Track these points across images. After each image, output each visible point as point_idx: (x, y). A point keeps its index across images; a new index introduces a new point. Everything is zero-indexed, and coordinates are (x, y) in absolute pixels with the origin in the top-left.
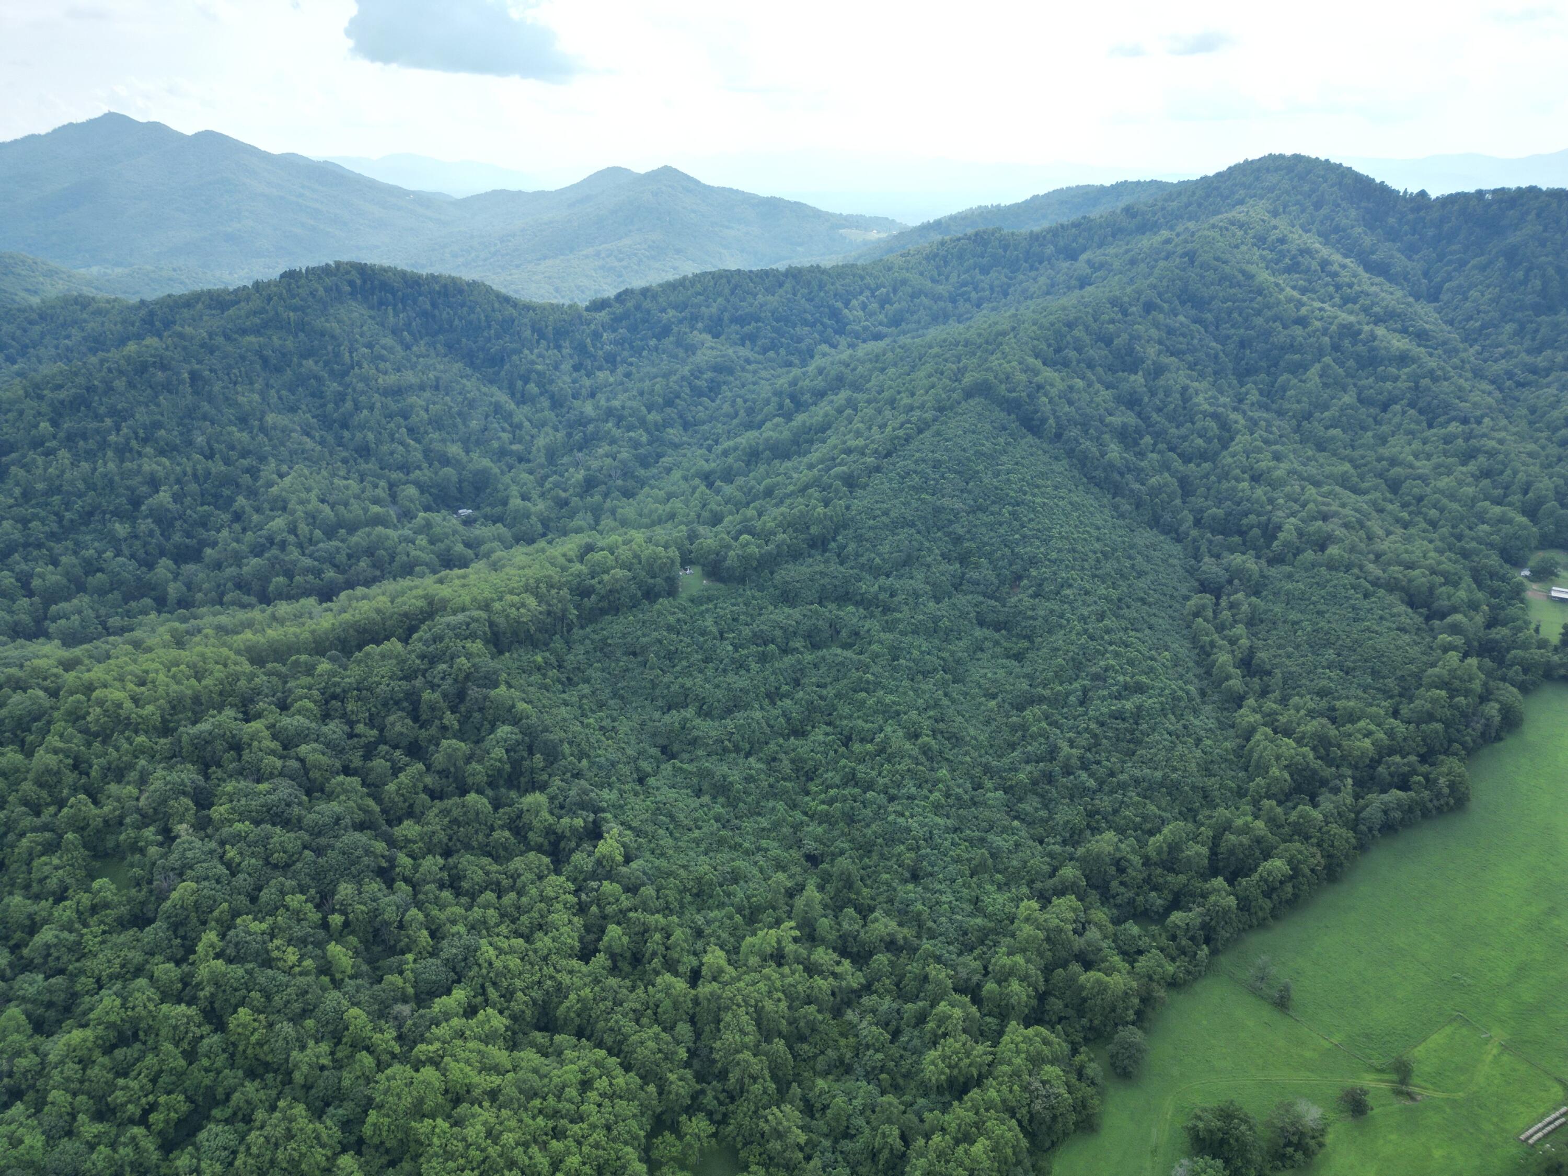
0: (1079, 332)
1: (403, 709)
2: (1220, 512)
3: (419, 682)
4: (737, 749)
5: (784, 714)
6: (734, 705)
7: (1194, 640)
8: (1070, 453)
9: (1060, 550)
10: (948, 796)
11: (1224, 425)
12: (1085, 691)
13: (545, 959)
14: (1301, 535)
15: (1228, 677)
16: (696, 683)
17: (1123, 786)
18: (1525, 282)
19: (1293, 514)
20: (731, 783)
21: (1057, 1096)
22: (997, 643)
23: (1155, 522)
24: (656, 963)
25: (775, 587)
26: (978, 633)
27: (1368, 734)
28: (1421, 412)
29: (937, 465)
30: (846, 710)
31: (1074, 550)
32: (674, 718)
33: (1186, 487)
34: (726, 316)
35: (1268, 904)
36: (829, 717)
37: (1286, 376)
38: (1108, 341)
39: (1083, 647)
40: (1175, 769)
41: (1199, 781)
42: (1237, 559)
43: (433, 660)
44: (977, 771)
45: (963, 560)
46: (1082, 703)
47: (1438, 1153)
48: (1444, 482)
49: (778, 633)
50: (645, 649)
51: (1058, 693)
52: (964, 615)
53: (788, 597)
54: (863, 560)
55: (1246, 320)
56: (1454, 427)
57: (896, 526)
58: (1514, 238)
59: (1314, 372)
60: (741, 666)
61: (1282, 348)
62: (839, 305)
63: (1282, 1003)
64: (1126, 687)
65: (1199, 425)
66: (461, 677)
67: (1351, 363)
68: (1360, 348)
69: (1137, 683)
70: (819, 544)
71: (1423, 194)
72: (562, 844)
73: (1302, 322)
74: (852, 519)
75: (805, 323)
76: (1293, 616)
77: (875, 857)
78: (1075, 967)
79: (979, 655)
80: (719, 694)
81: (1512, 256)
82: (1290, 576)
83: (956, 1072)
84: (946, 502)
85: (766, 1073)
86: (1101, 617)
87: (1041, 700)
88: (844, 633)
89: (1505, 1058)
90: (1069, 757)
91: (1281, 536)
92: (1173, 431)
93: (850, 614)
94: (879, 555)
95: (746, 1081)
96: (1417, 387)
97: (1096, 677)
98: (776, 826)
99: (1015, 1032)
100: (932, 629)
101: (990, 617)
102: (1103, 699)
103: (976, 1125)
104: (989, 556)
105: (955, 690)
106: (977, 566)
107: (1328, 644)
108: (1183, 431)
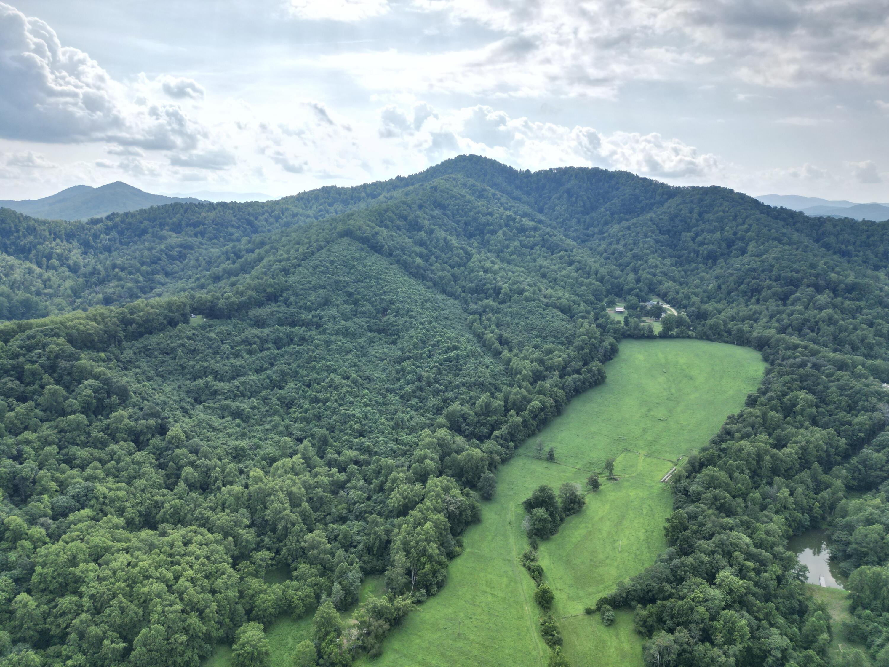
0: (389, 214)
1: (11, 376)
2: (473, 285)
3: (22, 359)
4: (243, 395)
5: (268, 377)
6: (237, 373)
7: (474, 334)
8: (398, 262)
9: (404, 297)
10: (370, 401)
11: (466, 252)
12: (430, 351)
14: (511, 290)
15: (494, 344)
16: (213, 364)
17: (458, 387)
18: (576, 202)
19: (506, 283)
20: (243, 410)
21: (460, 501)
22: (380, 339)
23: (444, 292)
25: (251, 320)
26: (369, 334)
27: (560, 356)
28: (547, 248)
29: (332, 262)
30: (305, 373)
31: (410, 298)
32: (200, 382)
33: (455, 278)
34: (183, 223)
35: (535, 423)
36: (295, 375)
37: (488, 235)
38: (405, 218)
39: (424, 334)
40: (480, 377)
41: (493, 381)
42: (486, 301)
43: (30, 349)
44: (383, 391)
45: (355, 303)
46: (430, 357)
48: (564, 272)
49: (256, 339)
50: (174, 350)
51: (417, 354)
52: (361, 327)
53: (259, 323)
54: (301, 303)
55: (466, 213)
56: (562, 253)
57: (315, 288)
58: (569, 186)
59: (500, 232)
60: (237, 355)
61: (484, 225)
62: (251, 218)
63: (551, 458)
64: (448, 348)
65: (455, 252)
66: (52, 356)
67: (514, 231)
68: (516, 224)
69: (454, 346)
70: (273, 298)
71: (528, 170)
72: (141, 438)
73: (491, 214)
74: (290, 286)
75: (233, 226)
76: (516, 321)
77: (337, 432)
78: (454, 454)
79: (372, 344)
80: (226, 368)
81: (568, 192)
82: (510, 307)
83: (407, 500)
84: (341, 278)
85: (300, 520)
86: (430, 322)
87: (409, 358)
88: (296, 339)
90: (428, 378)
91: (502, 291)
92: (443, 255)
93: (298, 330)
94: (310, 301)
95: (289, 526)
96: (543, 239)
97: (433, 346)
98: (275, 427)
99: (432, 481)
100: (346, 333)
101: (375, 327)
102: (440, 354)
103: (424, 518)
104: (368, 300)
105: (364, 359)
106: (363, 306)
107: (533, 329)
108: (448, 255)
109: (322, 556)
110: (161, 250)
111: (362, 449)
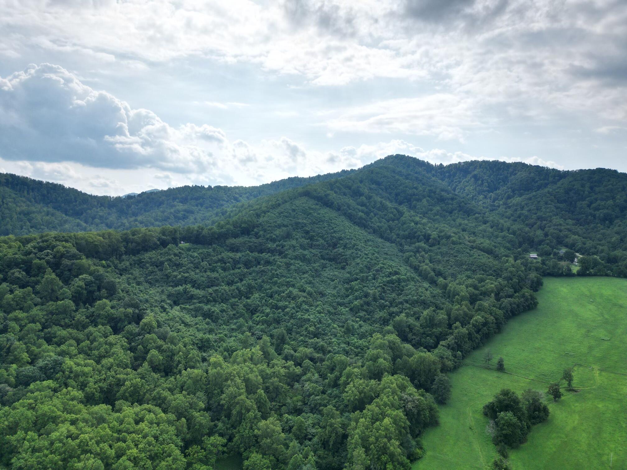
0: (338, 184)
1: (20, 268)
2: (407, 233)
3: (32, 256)
4: (215, 301)
5: (237, 288)
6: (212, 283)
7: (411, 266)
8: (345, 214)
9: (350, 236)
10: (323, 309)
11: (398, 211)
12: (374, 275)
13: (109, 369)
14: (439, 237)
15: (430, 273)
16: (192, 275)
17: (401, 303)
18: (482, 184)
19: (434, 231)
20: (213, 312)
22: (331, 265)
23: (382, 237)
24: (181, 366)
25: (227, 246)
26: (322, 261)
27: (492, 284)
28: (464, 212)
29: (294, 210)
30: (268, 287)
31: (356, 237)
32: (180, 288)
33: (391, 229)
35: (479, 336)
36: (260, 288)
37: (415, 202)
38: (350, 188)
39: (368, 262)
40: (421, 296)
41: (432, 300)
42: (417, 244)
43: (41, 249)
44: (335, 304)
45: (311, 238)
46: (374, 279)
47: (600, 406)
48: (480, 228)
49: (230, 260)
50: (162, 263)
51: (363, 276)
52: (315, 255)
53: (234, 249)
54: (268, 236)
55: (396, 187)
56: (477, 215)
57: (279, 226)
58: (475, 172)
59: (424, 201)
60: (213, 270)
61: (411, 195)
63: (500, 368)
64: (390, 273)
65: (390, 211)
66: (59, 254)
67: (436, 200)
68: (437, 196)
69: (395, 271)
70: (246, 231)
71: (441, 164)
72: (119, 325)
73: (416, 188)
74: (260, 224)
76: (446, 259)
77: (293, 334)
78: (405, 357)
79: (325, 269)
80: (204, 279)
81: (475, 177)
82: (439, 248)
83: (362, 395)
84: (300, 221)
85: (255, 406)
86: (374, 254)
87: (356, 279)
88: (262, 262)
89: (603, 373)
90: (374, 295)
91: (432, 237)
92: (380, 213)
93: (265, 255)
94: (275, 235)
95: (243, 411)
96: (460, 206)
97: (377, 271)
98: (240, 327)
99: (387, 378)
100: (303, 259)
101: (327, 256)
102: (383, 277)
103: (381, 414)
104: (322, 237)
105: (317, 279)
106: (317, 240)
107: (462, 264)
108: (384, 213)
109: (275, 446)
110: (171, 213)
111: (317, 349)
